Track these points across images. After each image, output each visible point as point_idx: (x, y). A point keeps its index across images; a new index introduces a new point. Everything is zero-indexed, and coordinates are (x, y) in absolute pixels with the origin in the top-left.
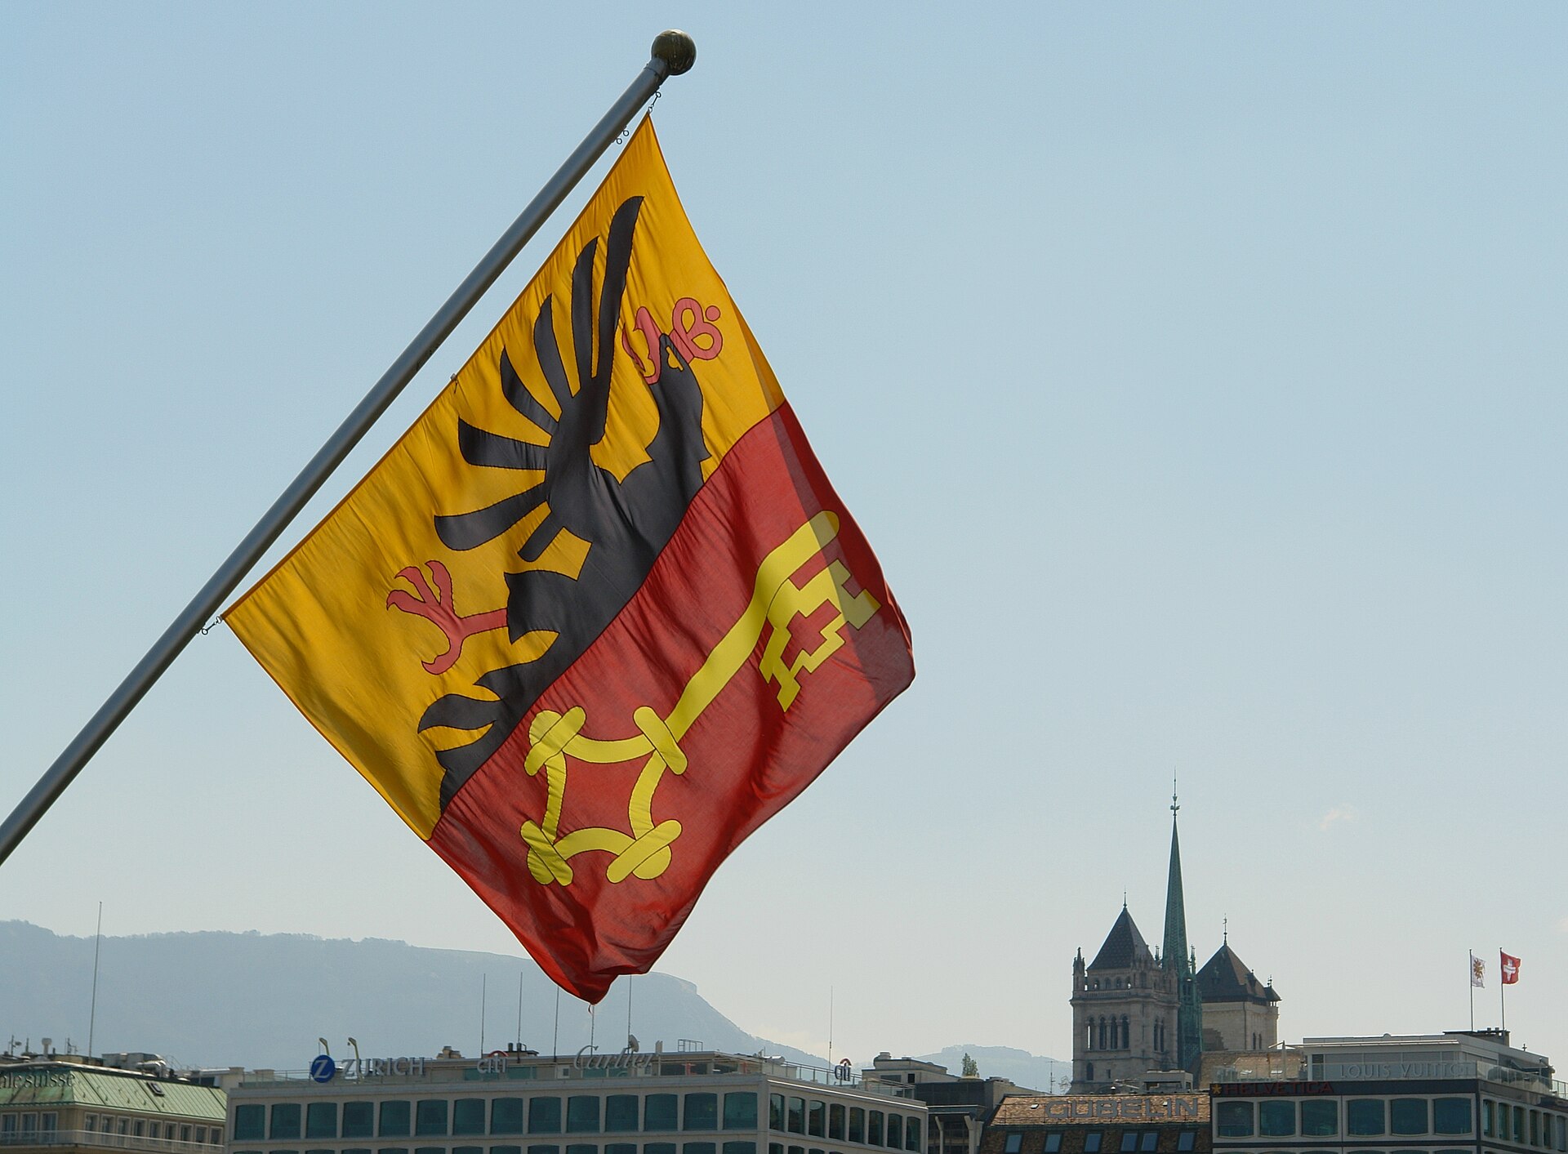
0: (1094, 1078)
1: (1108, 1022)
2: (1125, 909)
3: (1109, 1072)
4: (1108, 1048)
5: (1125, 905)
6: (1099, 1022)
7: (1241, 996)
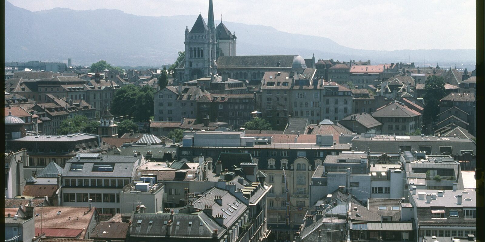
0: (192, 66)
1: (197, 49)
2: (200, 14)
3: (197, 64)
4: (197, 57)
5: (200, 13)
6: (194, 49)
7: (229, 38)
